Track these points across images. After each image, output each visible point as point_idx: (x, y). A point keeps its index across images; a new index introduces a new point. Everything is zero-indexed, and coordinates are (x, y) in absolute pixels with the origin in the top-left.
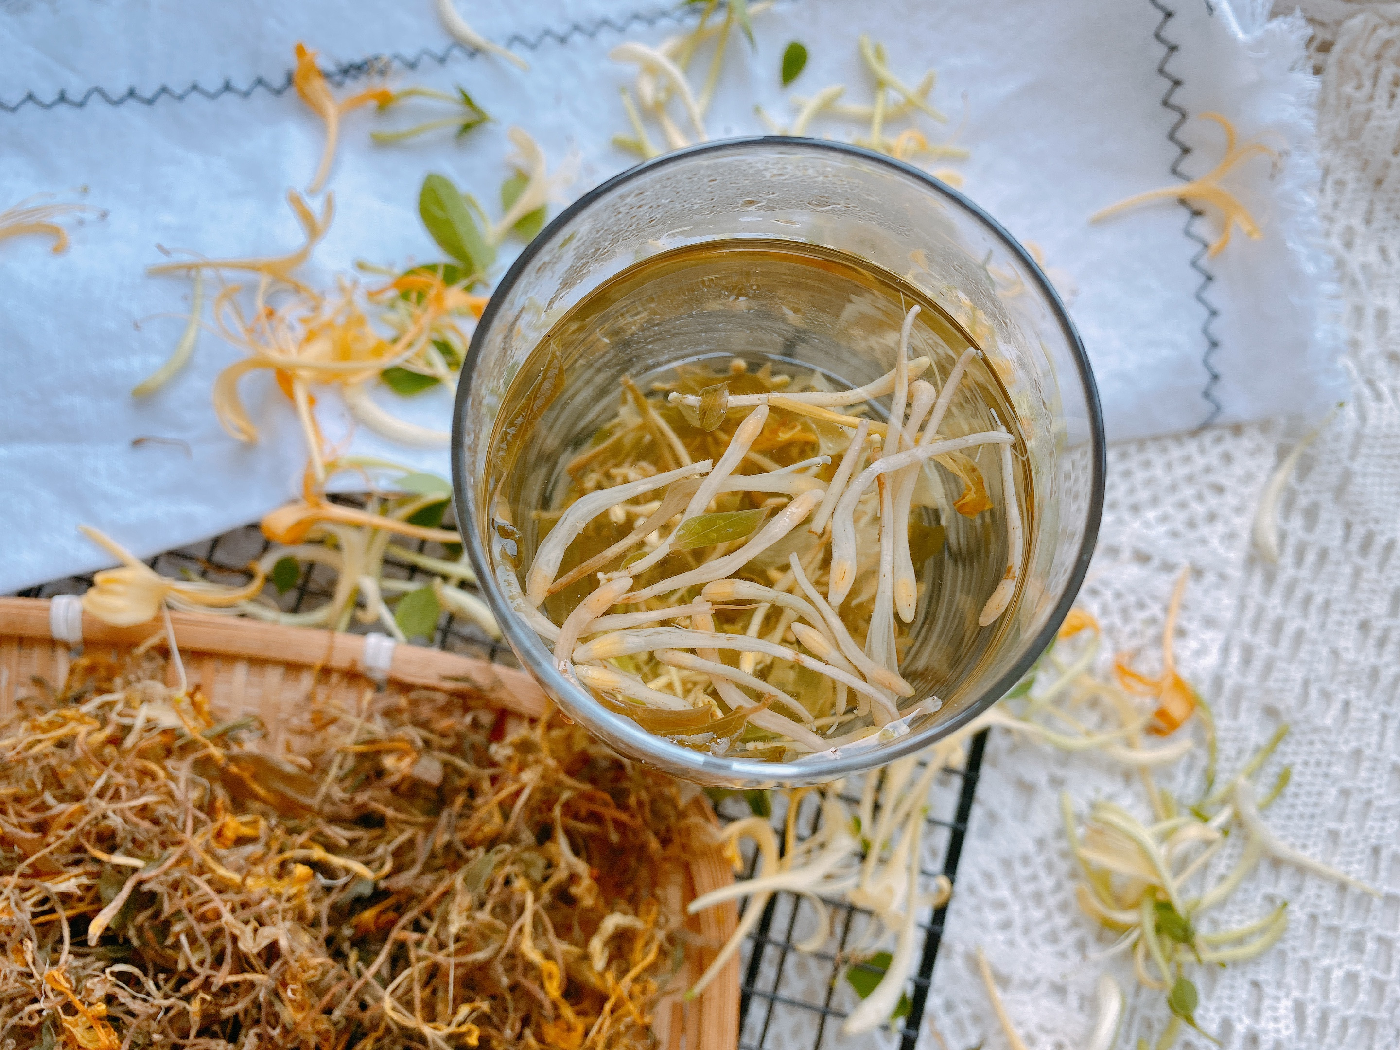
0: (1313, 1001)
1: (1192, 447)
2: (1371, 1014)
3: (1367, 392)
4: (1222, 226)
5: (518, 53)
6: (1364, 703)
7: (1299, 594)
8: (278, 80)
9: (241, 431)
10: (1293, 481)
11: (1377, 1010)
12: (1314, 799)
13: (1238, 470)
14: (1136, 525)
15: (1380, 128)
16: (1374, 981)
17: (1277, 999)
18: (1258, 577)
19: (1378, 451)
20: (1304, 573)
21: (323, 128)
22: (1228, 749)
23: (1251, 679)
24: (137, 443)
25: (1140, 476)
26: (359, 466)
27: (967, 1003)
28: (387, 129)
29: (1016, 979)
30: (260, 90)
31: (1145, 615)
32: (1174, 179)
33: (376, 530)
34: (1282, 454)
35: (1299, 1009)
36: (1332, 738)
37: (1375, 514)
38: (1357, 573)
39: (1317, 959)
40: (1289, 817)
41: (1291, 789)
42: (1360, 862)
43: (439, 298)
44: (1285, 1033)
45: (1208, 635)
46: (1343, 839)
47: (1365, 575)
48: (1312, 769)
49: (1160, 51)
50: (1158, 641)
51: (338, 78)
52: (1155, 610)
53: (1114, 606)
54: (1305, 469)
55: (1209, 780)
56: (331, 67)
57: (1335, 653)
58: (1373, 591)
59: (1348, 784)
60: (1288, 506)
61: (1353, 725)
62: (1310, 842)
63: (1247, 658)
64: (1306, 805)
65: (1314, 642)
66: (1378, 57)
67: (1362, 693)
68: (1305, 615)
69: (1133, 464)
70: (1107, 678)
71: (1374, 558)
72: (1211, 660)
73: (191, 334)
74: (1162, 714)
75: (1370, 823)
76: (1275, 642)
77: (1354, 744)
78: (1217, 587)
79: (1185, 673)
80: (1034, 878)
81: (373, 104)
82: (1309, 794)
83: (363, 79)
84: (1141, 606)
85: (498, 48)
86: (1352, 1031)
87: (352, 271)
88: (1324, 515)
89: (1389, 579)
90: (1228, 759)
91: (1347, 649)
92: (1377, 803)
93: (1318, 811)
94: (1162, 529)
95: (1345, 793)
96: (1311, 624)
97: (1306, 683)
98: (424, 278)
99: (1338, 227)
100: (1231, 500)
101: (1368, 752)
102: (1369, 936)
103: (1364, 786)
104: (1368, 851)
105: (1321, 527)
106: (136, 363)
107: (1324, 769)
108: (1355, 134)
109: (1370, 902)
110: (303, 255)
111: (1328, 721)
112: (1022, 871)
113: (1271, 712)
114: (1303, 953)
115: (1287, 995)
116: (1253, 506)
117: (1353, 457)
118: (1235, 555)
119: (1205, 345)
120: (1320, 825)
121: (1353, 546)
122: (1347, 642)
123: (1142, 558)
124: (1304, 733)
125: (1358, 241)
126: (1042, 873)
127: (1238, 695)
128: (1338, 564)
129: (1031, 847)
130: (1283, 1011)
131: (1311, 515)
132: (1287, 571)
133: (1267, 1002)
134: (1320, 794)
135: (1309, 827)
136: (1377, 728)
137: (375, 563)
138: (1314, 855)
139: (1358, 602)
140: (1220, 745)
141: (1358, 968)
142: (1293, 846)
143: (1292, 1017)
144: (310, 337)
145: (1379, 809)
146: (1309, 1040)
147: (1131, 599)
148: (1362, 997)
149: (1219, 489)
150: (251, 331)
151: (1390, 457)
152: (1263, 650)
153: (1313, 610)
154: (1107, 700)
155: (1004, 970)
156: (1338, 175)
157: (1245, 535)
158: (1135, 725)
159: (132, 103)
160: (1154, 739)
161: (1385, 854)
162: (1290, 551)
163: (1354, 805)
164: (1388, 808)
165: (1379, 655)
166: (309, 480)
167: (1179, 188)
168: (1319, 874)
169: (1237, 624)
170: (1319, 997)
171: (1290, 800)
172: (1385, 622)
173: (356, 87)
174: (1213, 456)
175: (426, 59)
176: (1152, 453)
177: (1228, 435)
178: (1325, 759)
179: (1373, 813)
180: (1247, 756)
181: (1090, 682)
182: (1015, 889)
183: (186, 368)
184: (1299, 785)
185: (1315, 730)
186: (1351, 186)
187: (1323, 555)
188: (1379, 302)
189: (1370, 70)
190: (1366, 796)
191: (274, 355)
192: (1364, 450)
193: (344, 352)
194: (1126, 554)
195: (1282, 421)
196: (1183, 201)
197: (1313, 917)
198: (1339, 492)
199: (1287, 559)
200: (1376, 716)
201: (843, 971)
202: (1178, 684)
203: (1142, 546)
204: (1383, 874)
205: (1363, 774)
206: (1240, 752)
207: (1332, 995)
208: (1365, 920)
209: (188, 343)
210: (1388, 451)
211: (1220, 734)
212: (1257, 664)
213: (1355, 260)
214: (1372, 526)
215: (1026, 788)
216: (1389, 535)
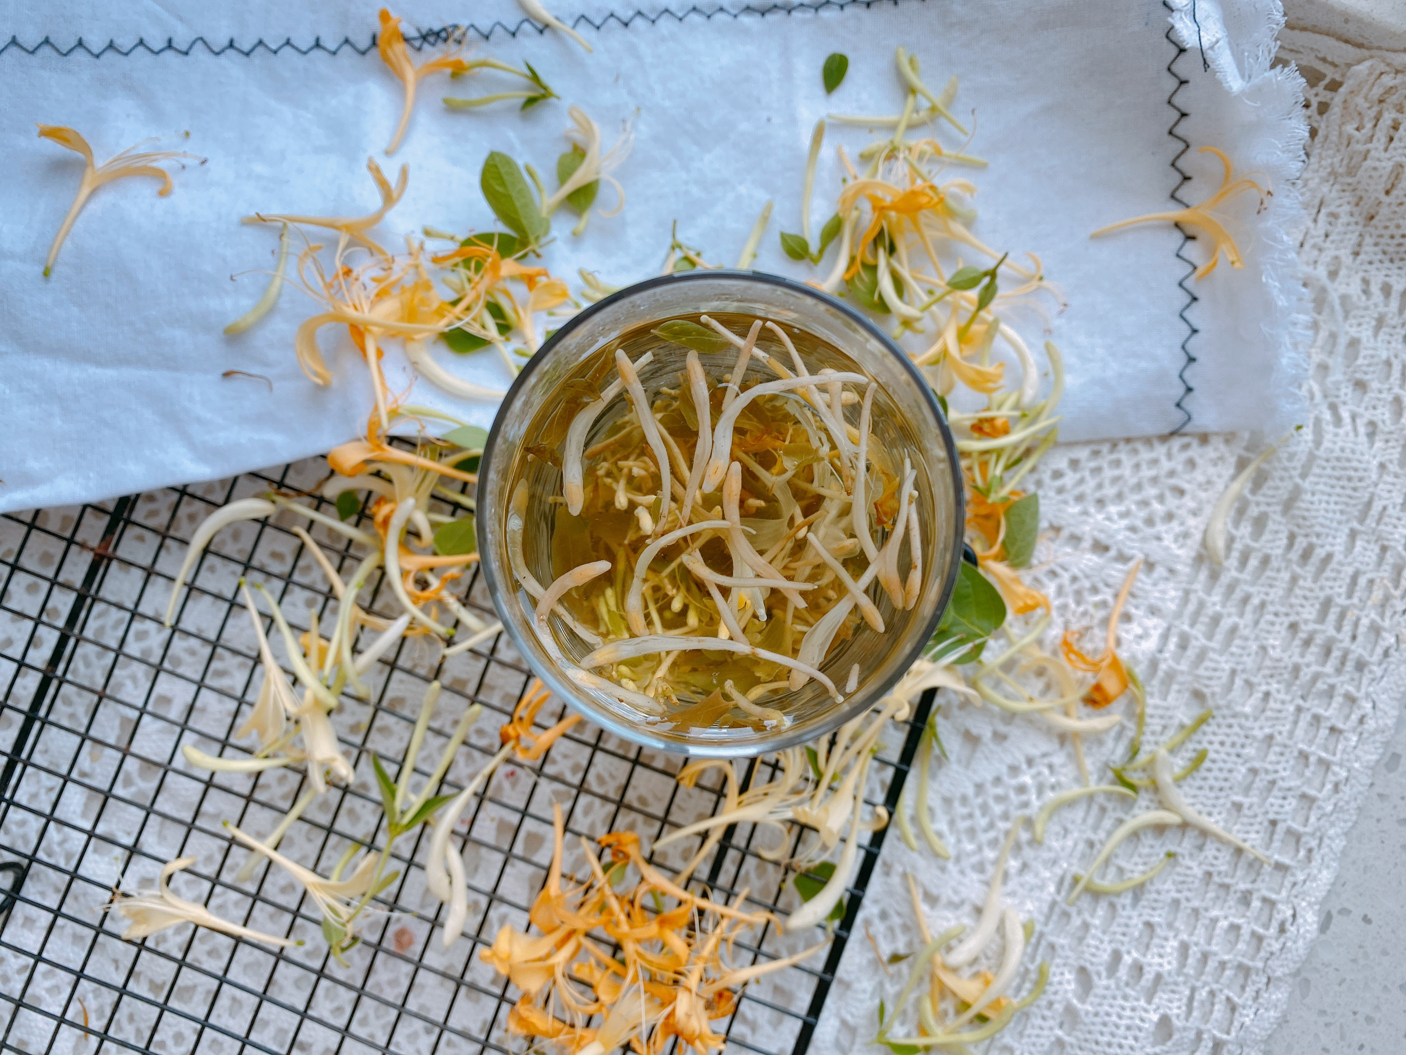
0: (1196, 944)
1: (1160, 450)
2: (1247, 962)
3: (1327, 416)
4: (1211, 251)
5: (583, 32)
6: (1282, 696)
7: (1238, 595)
8: (363, 42)
9: (317, 374)
10: (1246, 492)
11: (1253, 958)
12: (1225, 774)
13: (1199, 476)
14: (1100, 517)
15: (1375, 169)
16: (1253, 934)
17: (1166, 939)
18: (1203, 575)
19: (1329, 471)
20: (1246, 576)
21: (402, 90)
22: (1155, 724)
23: (1183, 666)
24: (227, 375)
25: (1109, 473)
26: (417, 414)
27: (899, 914)
28: (460, 96)
29: (944, 899)
30: (347, 48)
31: (1098, 598)
32: (1172, 204)
33: (427, 471)
34: (1241, 465)
35: (1184, 948)
36: (1248, 724)
37: (1318, 529)
38: (1294, 579)
39: (1206, 910)
40: (1200, 788)
41: (1207, 764)
42: (1258, 832)
43: (495, 268)
44: (1167, 967)
45: (1153, 621)
46: (1245, 811)
47: (1301, 582)
48: (1227, 748)
49: (1171, 83)
50: (1105, 622)
51: (417, 44)
52: (1107, 595)
53: (1069, 589)
54: (1259, 481)
55: (1134, 751)
56: (412, 33)
57: (1264, 648)
58: (1305, 598)
59: (1257, 764)
60: (1241, 512)
61: (1269, 713)
62: (1215, 811)
63: (1183, 645)
64: (1216, 779)
65: (1246, 639)
66: (1381, 101)
67: (1281, 687)
68: (1241, 615)
69: (1104, 462)
70: (1055, 653)
71: (1312, 567)
72: (1150, 645)
73: (277, 282)
74: (1098, 688)
75: (1271, 800)
76: (1210, 637)
77: (1267, 731)
78: (1167, 579)
79: (1123, 655)
80: (970, 816)
81: (448, 71)
82: (1221, 770)
83: (440, 45)
84: (1095, 590)
85: (566, 27)
86: (1228, 973)
87: (420, 236)
88: (1271, 526)
89: (1322, 588)
90: (1153, 733)
91: (1274, 647)
92: (1280, 783)
93: (1226, 785)
94: (1124, 523)
95: (1254, 771)
96: (1245, 622)
97: (1233, 672)
98: (482, 249)
99: (1326, 257)
100: (1189, 502)
101: (1278, 738)
102: (1255, 896)
103: (1270, 767)
104: (1266, 823)
105: (1266, 536)
106: (229, 303)
107: (1238, 749)
108: (1351, 171)
109: (1261, 866)
110: (379, 217)
111: (1247, 709)
112: (960, 810)
113: (1198, 695)
114: (1196, 903)
115: (1175, 936)
116: (1208, 510)
117: (1303, 476)
118: (1185, 553)
119: (1183, 360)
120: (1227, 796)
121: (1294, 555)
122: (1275, 642)
123: (1100, 548)
124: (1224, 717)
125: (1343, 272)
126: (978, 813)
127: (1170, 676)
128: (1278, 570)
129: (970, 791)
130: (1169, 950)
131: (1260, 523)
132: (1231, 572)
133: (1156, 941)
134: (1230, 771)
135: (1217, 798)
136: (1291, 718)
137: (425, 499)
138: (1217, 822)
139: (1291, 606)
140: (1148, 720)
141: (1240, 921)
142: (1200, 813)
143: (1175, 955)
144: (381, 295)
145: (1280, 789)
146: (1186, 975)
147: (1087, 584)
148: (1241, 946)
149: (1181, 492)
150: (329, 286)
151: (1339, 479)
152: (1199, 640)
153: (1249, 608)
154: (1052, 671)
155: (934, 891)
156: (1332, 209)
157: (1198, 536)
158: (1075, 695)
159: (230, 52)
160: (1089, 709)
161: (1281, 828)
162: (1235, 554)
163: (1260, 783)
164: (1289, 789)
165: (1302, 655)
166: (374, 425)
167: (1176, 213)
168: (1219, 839)
169: (1178, 615)
170: (1202, 941)
171: (1204, 773)
172: (1311, 627)
173: (433, 53)
174: (1178, 462)
175: (499, 31)
176: (1123, 455)
177: (1195, 443)
178: (1239, 741)
179: (1275, 792)
180: (1171, 732)
181: (1037, 653)
182: (952, 823)
183: (272, 311)
184: (1214, 761)
185: (1235, 716)
186: (1344, 219)
187: (1266, 561)
188: (1353, 332)
189: (1373, 113)
190: (1270, 777)
191: (351, 312)
192: (1316, 470)
193: (410, 314)
194: (1087, 544)
195: (1246, 435)
196: (1177, 225)
197: (1209, 874)
198: (1288, 506)
199: (1233, 562)
200: (1291, 708)
201: (791, 877)
202: (1115, 664)
203: (1102, 537)
204: (1276, 844)
205: (1272, 757)
206: (1165, 727)
207: (1214, 941)
208: (1254, 881)
209: (274, 290)
210: (1336, 473)
211: (1149, 711)
212: (1191, 653)
213: (1336, 290)
214: (1314, 540)
215: (971, 739)
216: (1328, 548)
